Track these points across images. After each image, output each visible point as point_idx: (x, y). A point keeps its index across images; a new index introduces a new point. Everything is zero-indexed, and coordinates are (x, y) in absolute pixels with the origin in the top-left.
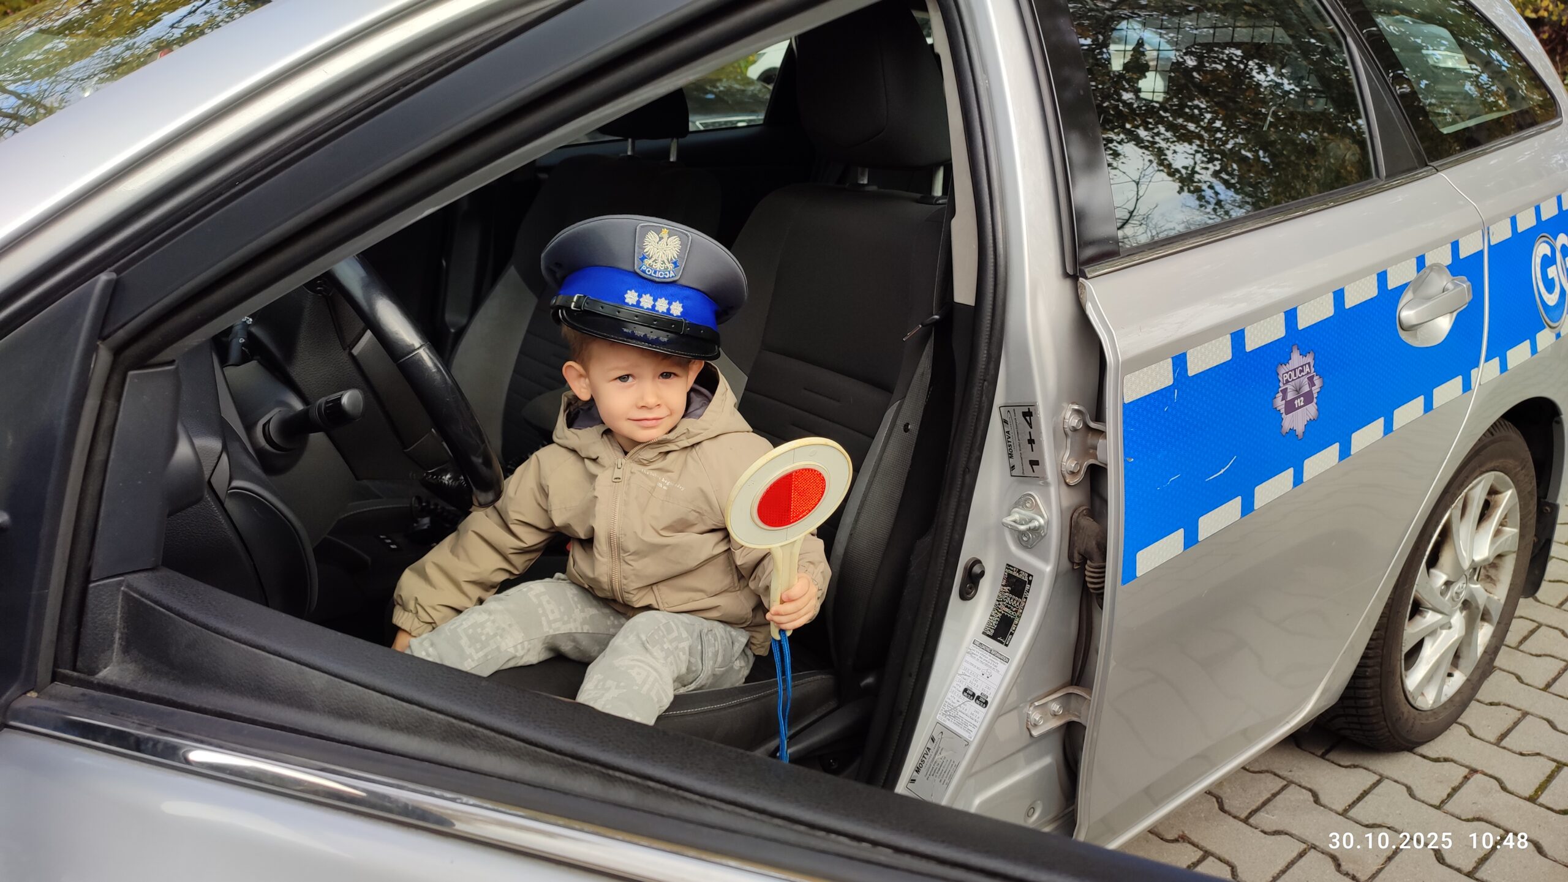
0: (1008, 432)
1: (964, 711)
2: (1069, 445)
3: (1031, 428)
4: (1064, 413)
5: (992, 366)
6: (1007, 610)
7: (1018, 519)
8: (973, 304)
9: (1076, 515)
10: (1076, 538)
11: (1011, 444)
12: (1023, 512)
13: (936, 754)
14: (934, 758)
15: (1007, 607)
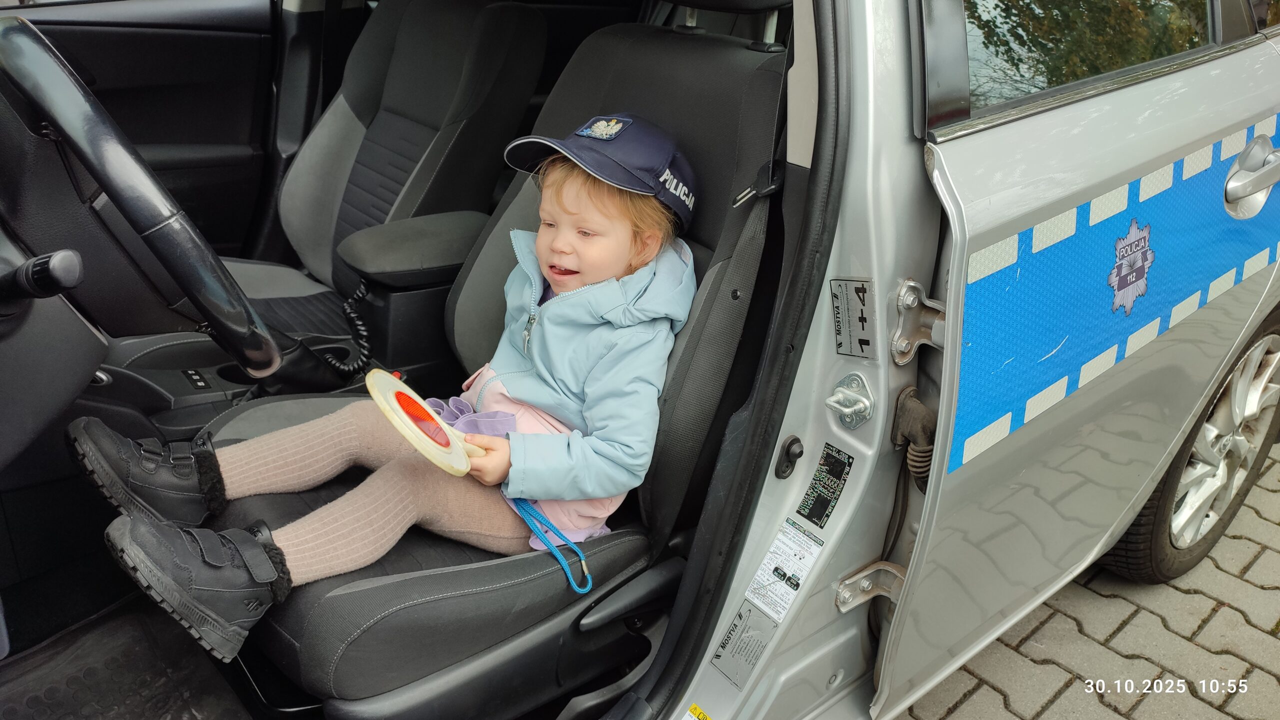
0: (837, 307)
1: (774, 591)
2: (901, 323)
3: (864, 305)
4: (899, 288)
5: (825, 237)
6: (824, 491)
7: (842, 399)
8: (809, 166)
9: (903, 396)
10: (901, 420)
11: (840, 320)
12: (847, 392)
13: (742, 632)
14: (741, 636)
15: (823, 487)
